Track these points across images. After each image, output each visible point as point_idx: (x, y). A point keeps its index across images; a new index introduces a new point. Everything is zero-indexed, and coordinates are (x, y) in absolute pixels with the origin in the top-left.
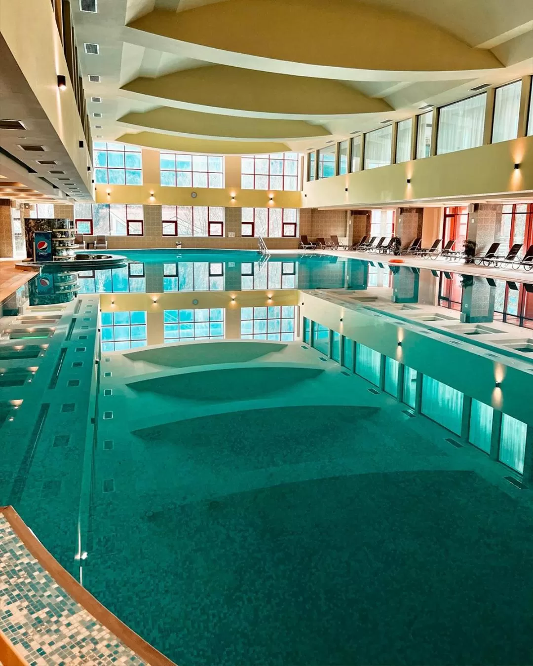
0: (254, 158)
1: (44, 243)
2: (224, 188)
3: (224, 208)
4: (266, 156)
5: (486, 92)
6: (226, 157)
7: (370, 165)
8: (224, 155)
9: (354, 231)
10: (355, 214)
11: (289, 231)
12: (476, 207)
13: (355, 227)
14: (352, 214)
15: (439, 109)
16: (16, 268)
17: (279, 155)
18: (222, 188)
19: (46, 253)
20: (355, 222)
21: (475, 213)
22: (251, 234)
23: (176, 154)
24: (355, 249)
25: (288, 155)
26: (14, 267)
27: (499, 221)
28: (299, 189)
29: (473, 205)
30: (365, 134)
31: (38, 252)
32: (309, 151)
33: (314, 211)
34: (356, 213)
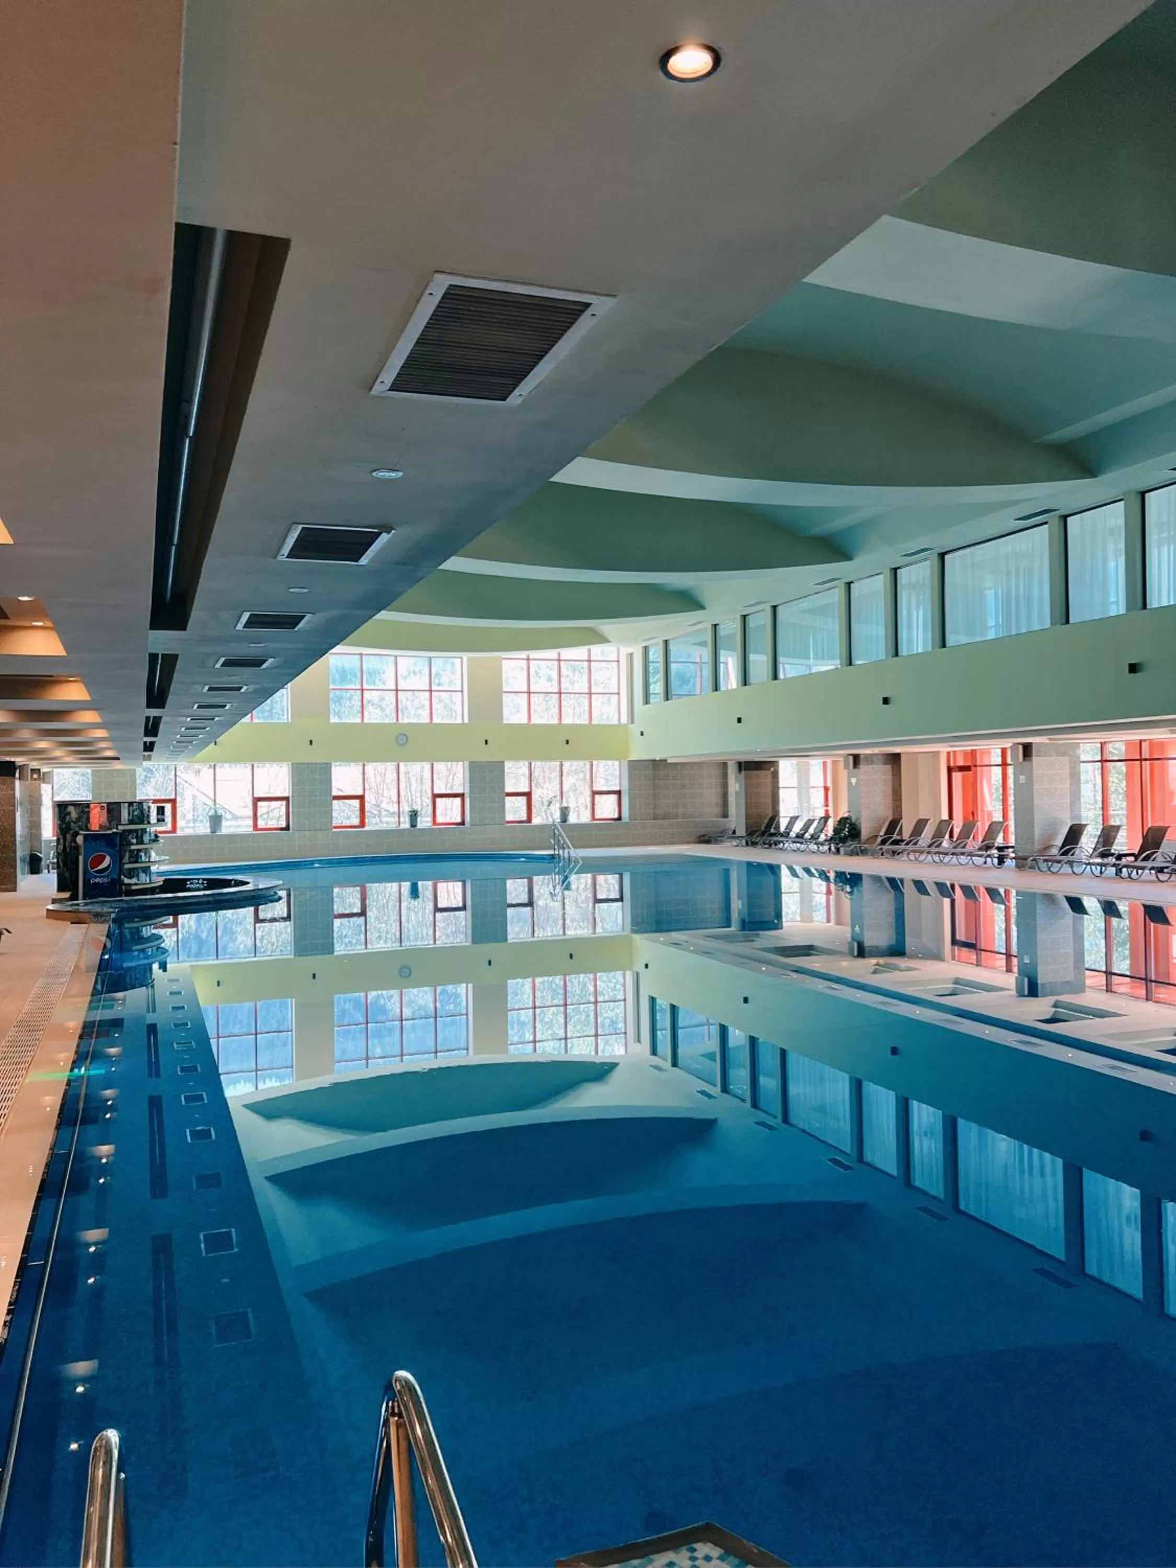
0: (528, 659)
1: (103, 858)
2: (466, 721)
3: (467, 763)
4: (552, 654)
5: (1046, 523)
6: (469, 658)
7: (789, 669)
8: (466, 656)
9: (748, 806)
10: (746, 769)
11: (607, 808)
12: (1027, 750)
13: (748, 796)
14: (740, 770)
15: (942, 556)
16: (48, 917)
17: (579, 653)
18: (459, 721)
19: (106, 880)
20: (747, 786)
21: (1025, 763)
22: (525, 818)
23: (361, 655)
24: (754, 844)
25: (597, 650)
26: (45, 913)
27: (1075, 777)
28: (624, 719)
29: (1021, 747)
30: (774, 608)
31: (88, 877)
32: (645, 644)
33: (658, 765)
34: (748, 767)
